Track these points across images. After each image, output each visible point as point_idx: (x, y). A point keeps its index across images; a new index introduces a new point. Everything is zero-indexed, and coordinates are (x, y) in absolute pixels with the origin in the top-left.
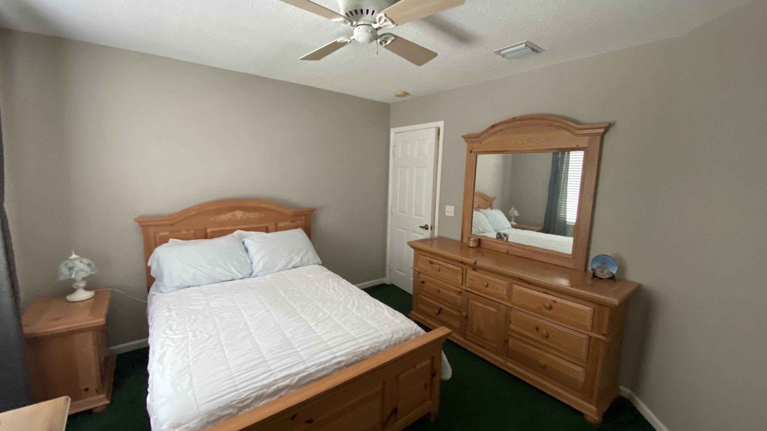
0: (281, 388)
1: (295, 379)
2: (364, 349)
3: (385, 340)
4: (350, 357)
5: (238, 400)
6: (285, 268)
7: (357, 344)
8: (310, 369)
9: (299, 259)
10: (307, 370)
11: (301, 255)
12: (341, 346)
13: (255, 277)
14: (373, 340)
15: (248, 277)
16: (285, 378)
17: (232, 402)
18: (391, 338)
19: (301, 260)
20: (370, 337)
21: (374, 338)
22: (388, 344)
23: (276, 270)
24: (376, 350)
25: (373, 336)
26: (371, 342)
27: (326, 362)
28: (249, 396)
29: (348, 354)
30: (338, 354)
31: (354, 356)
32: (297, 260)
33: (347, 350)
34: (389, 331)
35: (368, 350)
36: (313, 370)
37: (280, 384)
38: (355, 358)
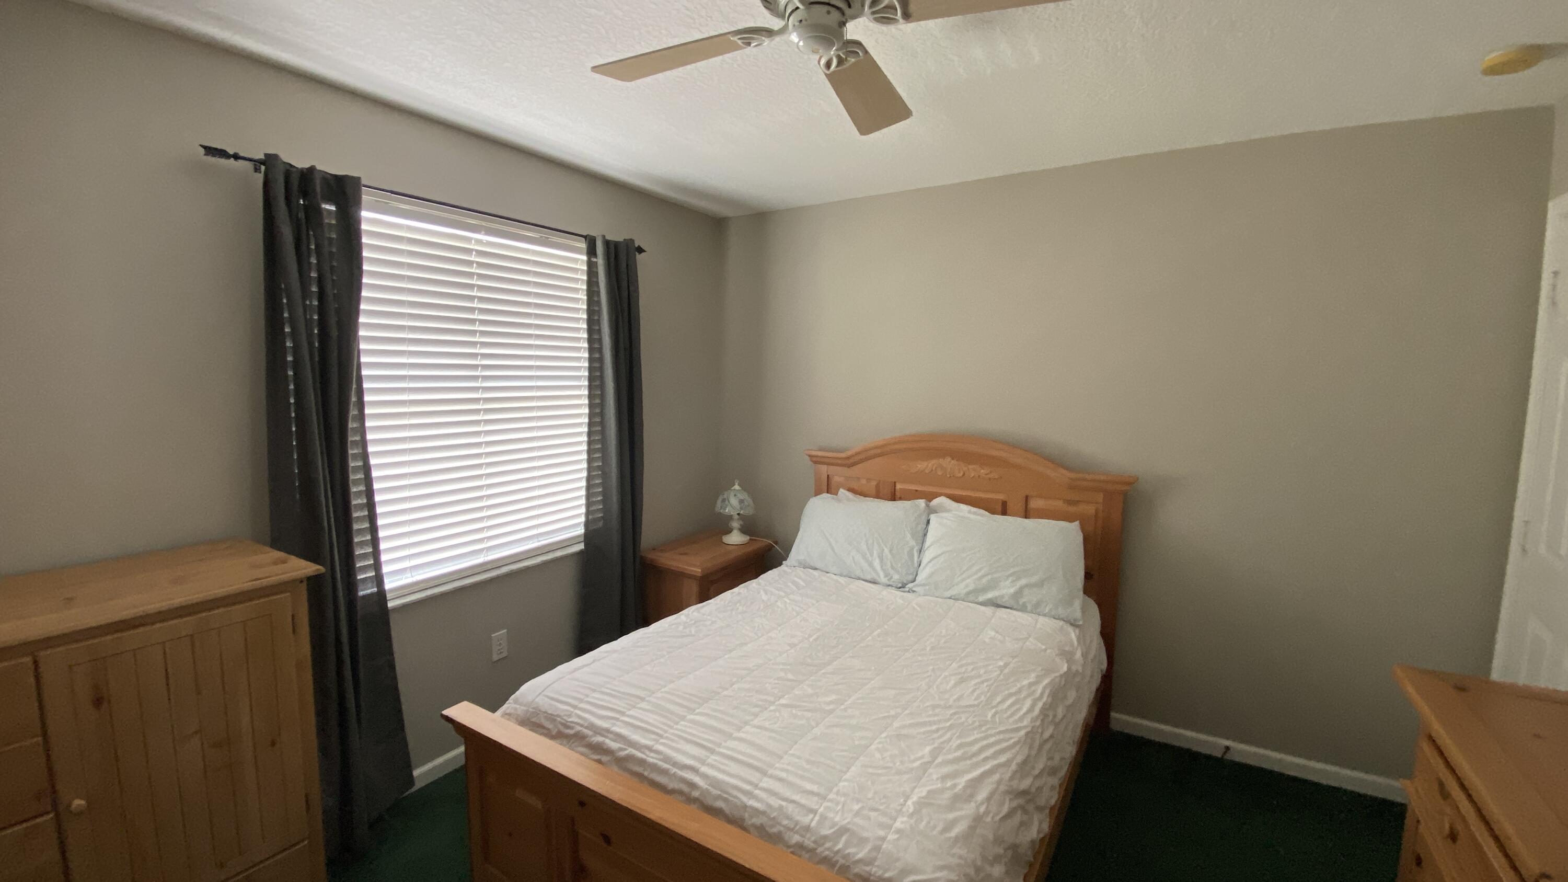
0: (605, 747)
1: (625, 749)
2: (752, 803)
3: (807, 829)
4: (715, 792)
5: (563, 719)
6: (970, 597)
7: (750, 783)
8: (652, 755)
9: (1012, 590)
10: (648, 753)
11: (1023, 582)
12: (726, 762)
13: (909, 592)
14: (784, 804)
15: (897, 588)
16: (619, 737)
17: (558, 716)
18: (826, 838)
19: (1018, 594)
20: (787, 793)
21: (793, 802)
22: (808, 843)
23: (948, 594)
24: (775, 830)
25: (796, 797)
26: (775, 802)
27: (675, 764)
28: (574, 725)
29: (715, 783)
30: (704, 769)
31: (719, 797)
32: (1006, 590)
33: (720, 776)
34: (840, 819)
35: (757, 812)
36: (651, 759)
37: (607, 741)
38: (720, 804)
